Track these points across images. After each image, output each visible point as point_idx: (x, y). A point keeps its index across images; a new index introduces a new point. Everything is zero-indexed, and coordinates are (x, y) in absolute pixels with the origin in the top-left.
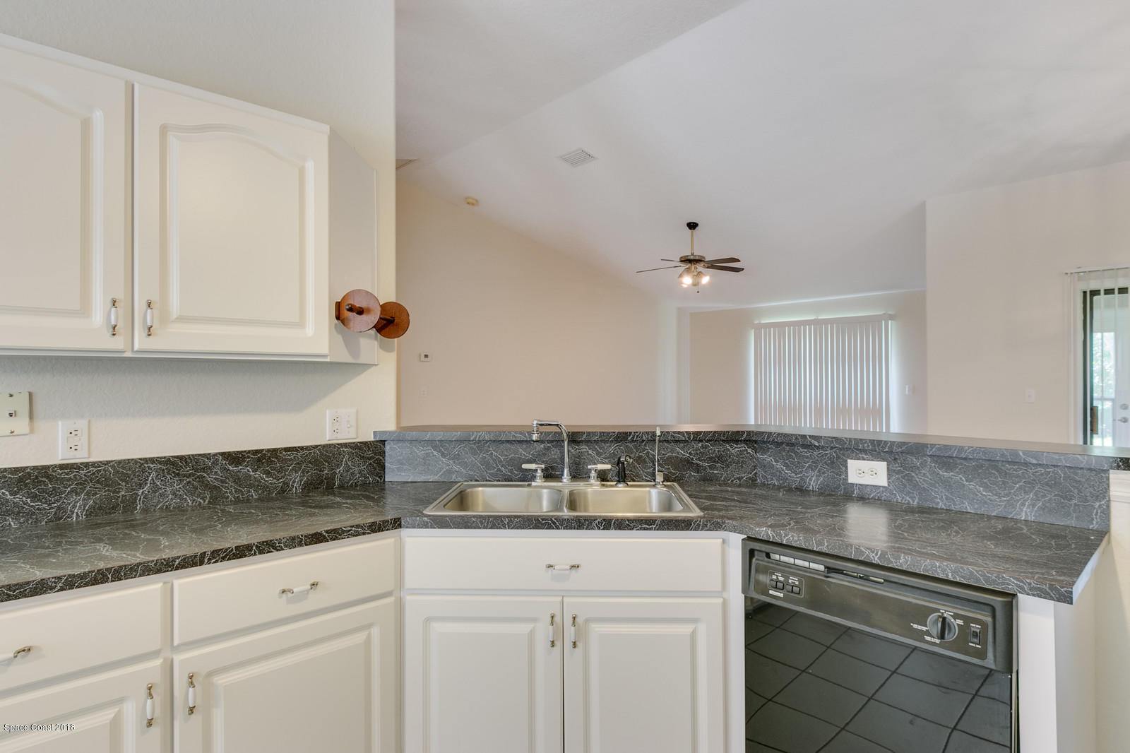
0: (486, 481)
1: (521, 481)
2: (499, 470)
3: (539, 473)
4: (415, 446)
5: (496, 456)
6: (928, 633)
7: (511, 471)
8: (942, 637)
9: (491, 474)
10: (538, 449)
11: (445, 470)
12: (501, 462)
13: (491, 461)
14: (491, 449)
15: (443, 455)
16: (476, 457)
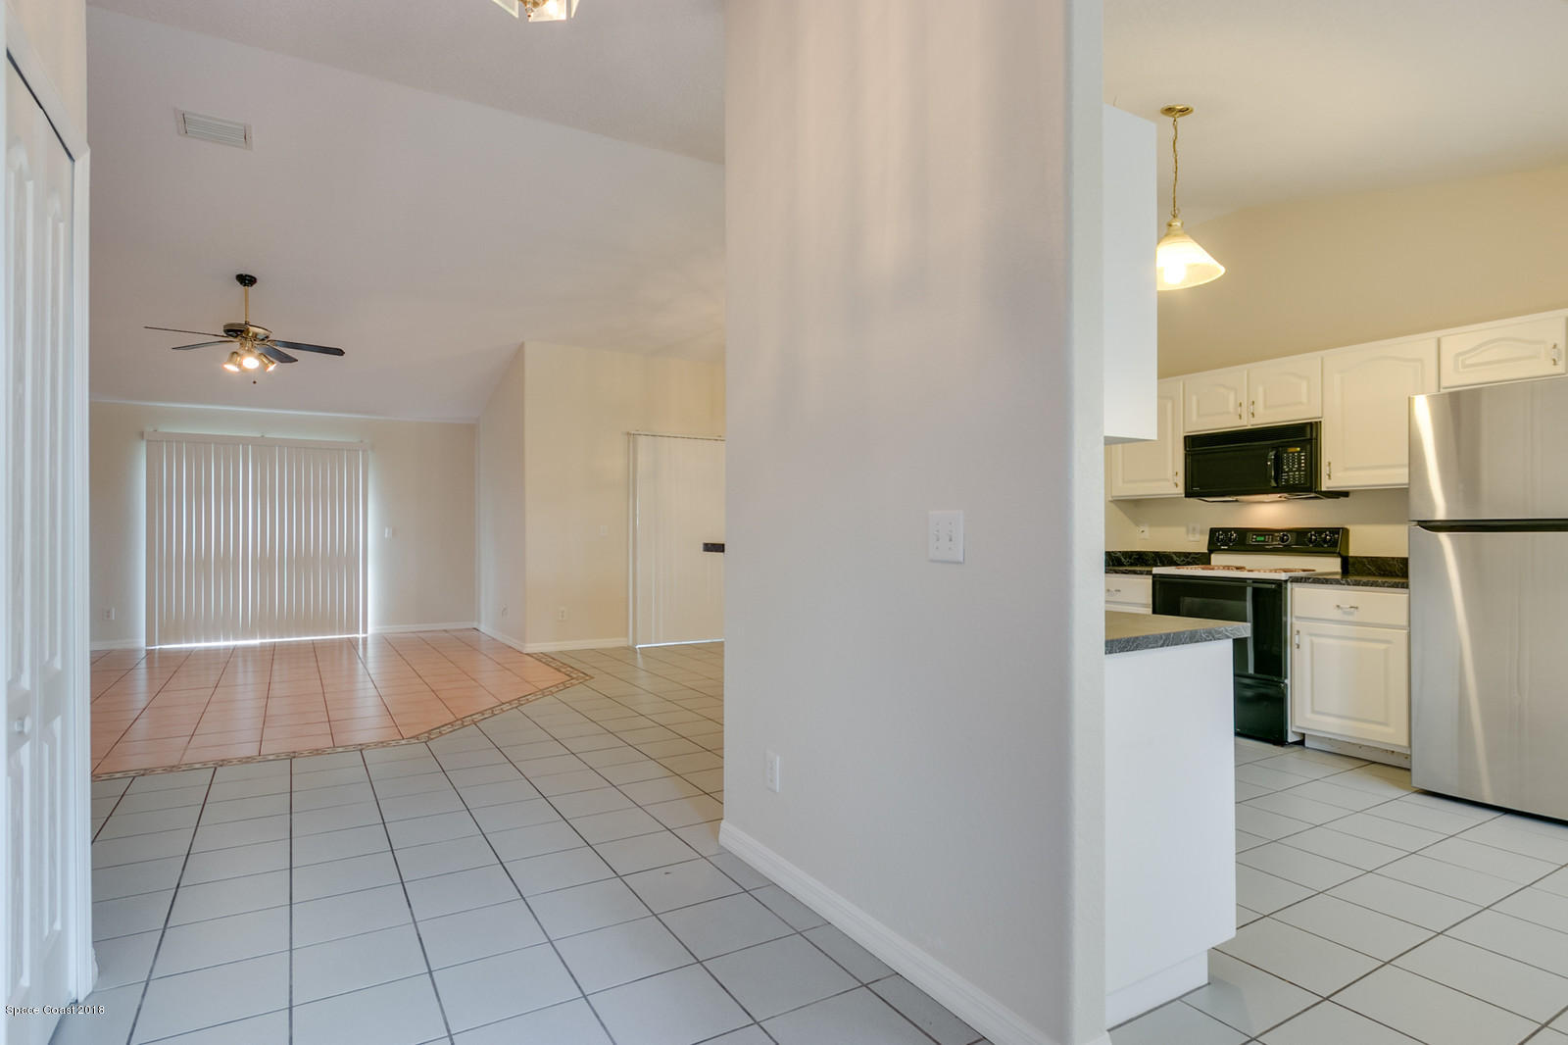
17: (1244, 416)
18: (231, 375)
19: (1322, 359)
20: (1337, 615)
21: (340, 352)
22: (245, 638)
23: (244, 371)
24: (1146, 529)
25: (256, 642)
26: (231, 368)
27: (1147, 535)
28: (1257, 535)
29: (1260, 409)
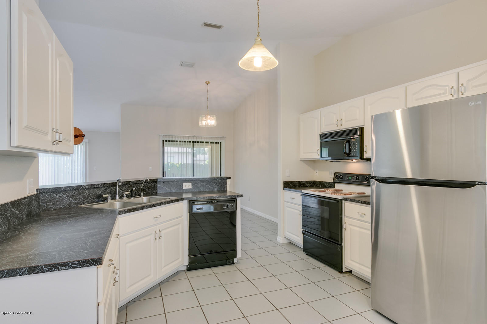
0: (85, 204)
1: (97, 202)
2: (90, 199)
3: (109, 198)
4: (55, 194)
5: (88, 194)
6: (226, 208)
7: (94, 199)
8: (228, 208)
9: (87, 201)
10: (103, 190)
11: (68, 202)
12: (90, 196)
13: (87, 196)
14: (87, 191)
15: (68, 196)
16: (81, 195)
17: (339, 125)
19: (364, 99)
20: (358, 217)
24: (317, 172)
27: (317, 174)
28: (349, 177)
29: (343, 123)
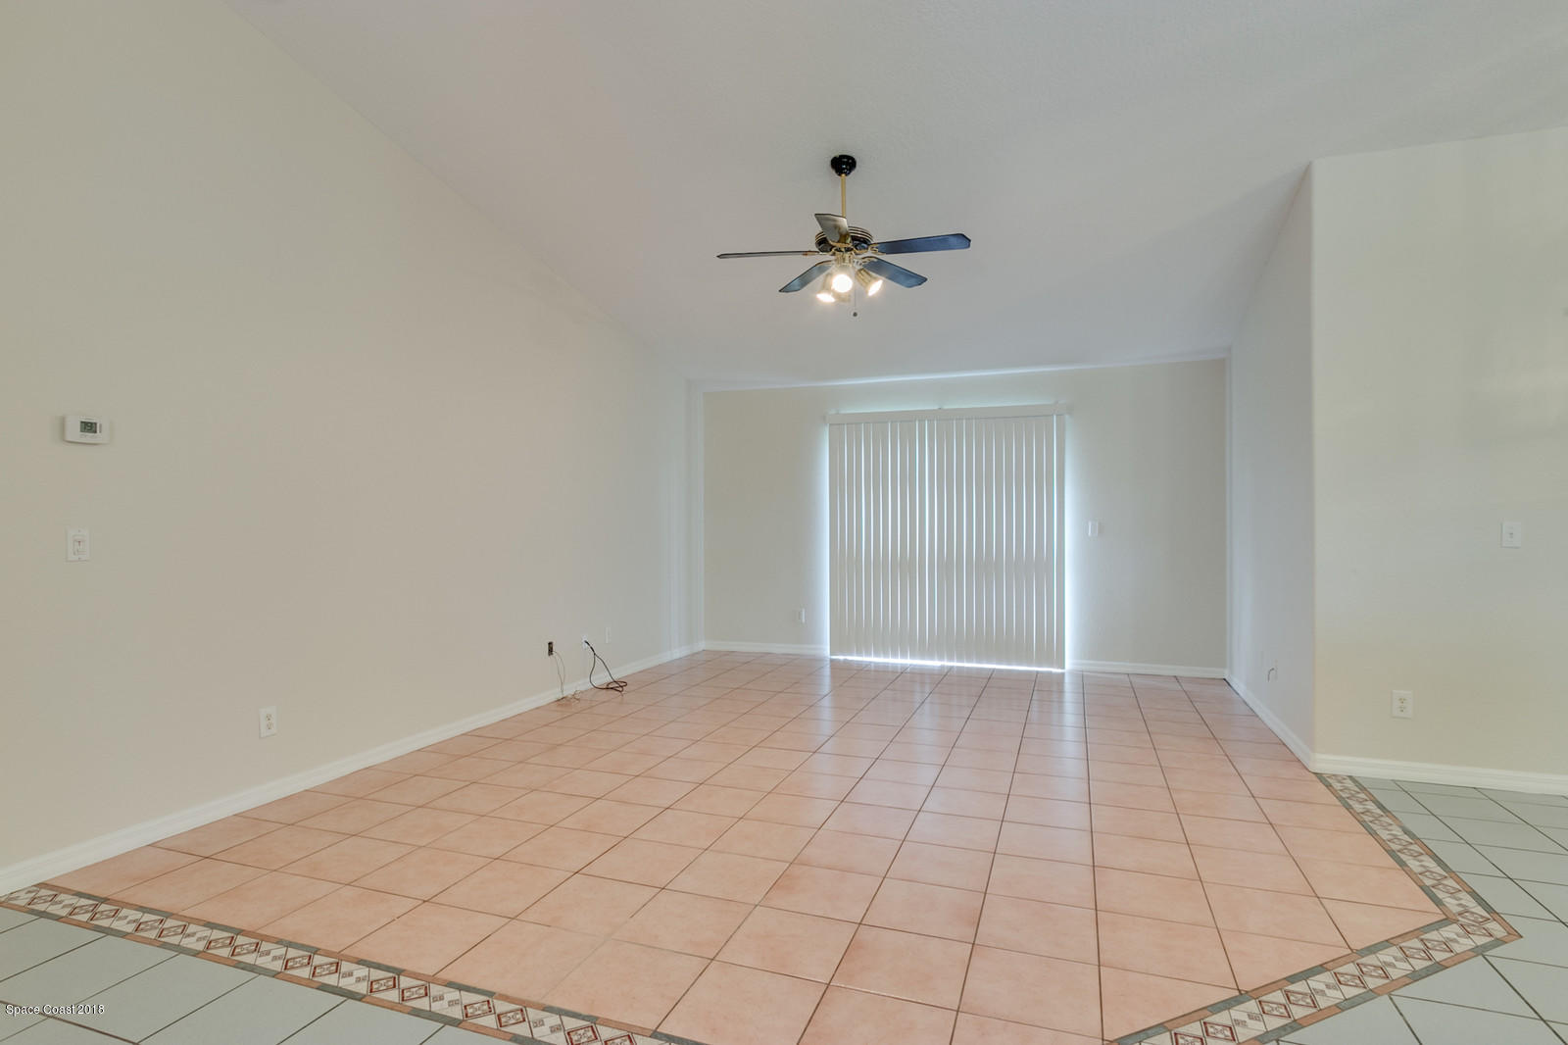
18: (825, 307)
21: (963, 240)
22: (922, 657)
23: (837, 296)
25: (935, 663)
26: (825, 298)
